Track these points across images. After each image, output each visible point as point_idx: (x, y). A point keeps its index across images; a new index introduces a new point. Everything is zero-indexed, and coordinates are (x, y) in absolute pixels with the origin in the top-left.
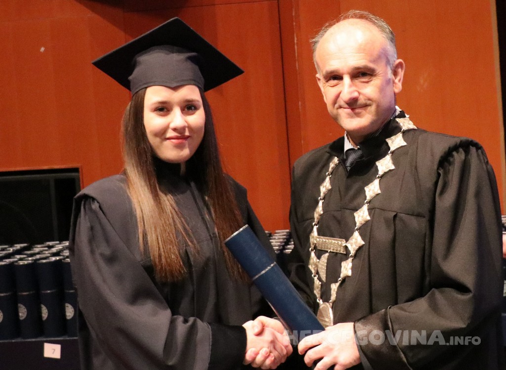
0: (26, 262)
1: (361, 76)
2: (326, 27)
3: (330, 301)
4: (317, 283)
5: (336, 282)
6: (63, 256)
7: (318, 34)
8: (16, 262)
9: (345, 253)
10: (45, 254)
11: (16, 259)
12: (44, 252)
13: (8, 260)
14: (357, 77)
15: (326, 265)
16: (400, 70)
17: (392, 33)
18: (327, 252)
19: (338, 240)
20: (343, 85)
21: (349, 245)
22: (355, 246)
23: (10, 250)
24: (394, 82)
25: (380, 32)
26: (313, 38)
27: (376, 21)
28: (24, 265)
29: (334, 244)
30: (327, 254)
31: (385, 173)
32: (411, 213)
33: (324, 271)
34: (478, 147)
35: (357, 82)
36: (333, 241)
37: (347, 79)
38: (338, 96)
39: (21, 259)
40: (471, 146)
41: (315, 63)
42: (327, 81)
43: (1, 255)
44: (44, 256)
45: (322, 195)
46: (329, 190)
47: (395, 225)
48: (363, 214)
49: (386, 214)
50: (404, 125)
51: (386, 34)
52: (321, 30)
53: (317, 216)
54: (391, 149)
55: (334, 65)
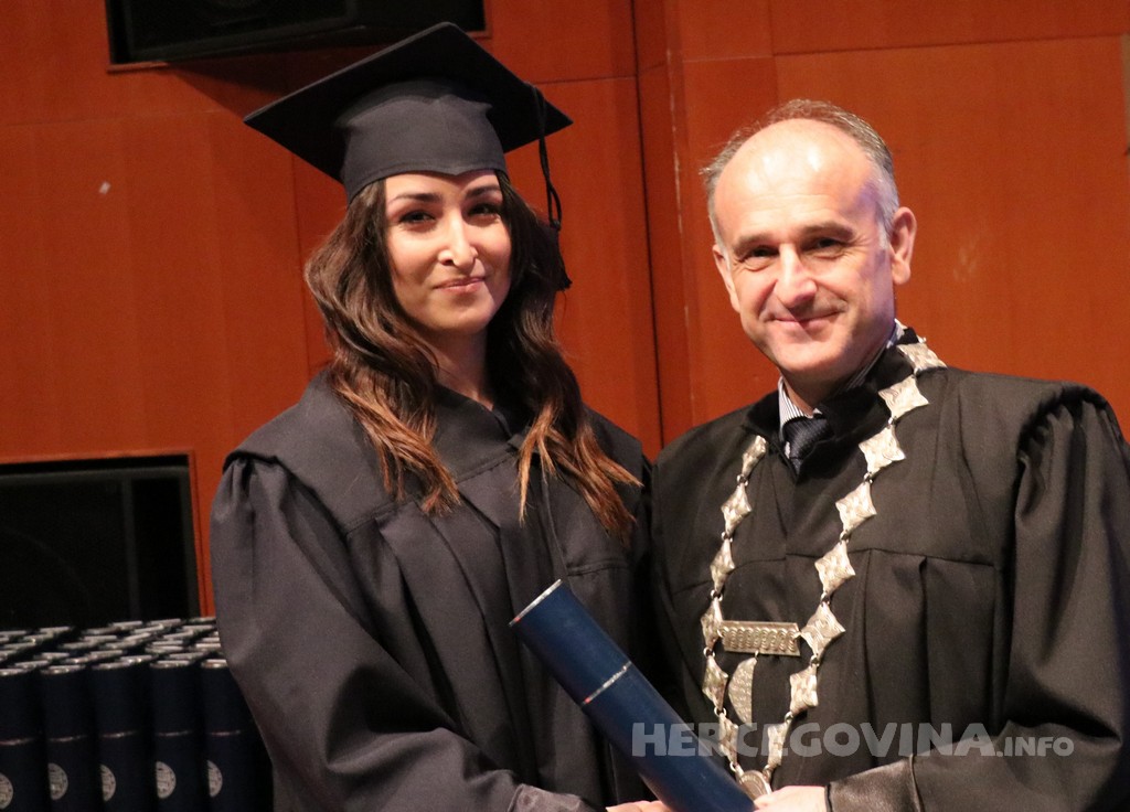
0: (67, 669)
1: (819, 246)
2: (737, 139)
3: (767, 767)
4: (729, 728)
5: (781, 720)
6: (152, 654)
7: (716, 156)
8: (46, 667)
9: (798, 654)
10: (110, 649)
11: (44, 662)
12: (108, 645)
13: (26, 665)
14: (811, 249)
15: (750, 685)
16: (904, 230)
17: (885, 148)
18: (752, 655)
19: (778, 626)
20: (780, 268)
21: (807, 636)
22: (822, 638)
23: (29, 641)
24: (892, 260)
25: (861, 148)
26: (707, 165)
27: (851, 123)
28: (62, 676)
29: (771, 636)
30: (752, 662)
31: (883, 469)
32: (958, 557)
33: (744, 699)
34: (1100, 404)
35: (811, 259)
36: (767, 630)
37: (788, 254)
38: (768, 292)
39: (56, 662)
40: (1084, 403)
41: (712, 222)
42: (742, 261)
43: (11, 652)
44: (109, 654)
45: (729, 526)
46: (746, 516)
47: (924, 585)
48: (838, 562)
49: (897, 561)
50: (917, 359)
51: (873, 152)
52: (724, 146)
53: (720, 574)
54: (893, 416)
55: (759, 222)
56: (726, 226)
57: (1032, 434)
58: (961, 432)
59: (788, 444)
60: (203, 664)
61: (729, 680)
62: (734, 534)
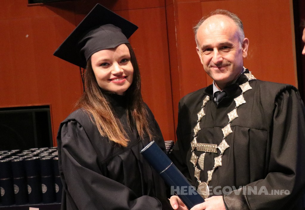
0: (18, 160)
1: (224, 48)
2: (203, 20)
3: (208, 181)
4: (197, 171)
6: (41, 156)
7: (197, 24)
8: (13, 160)
9: (217, 152)
10: (30, 155)
11: (12, 159)
12: (29, 154)
13: (8, 159)
14: (222, 49)
16: (246, 44)
17: (241, 23)
18: (204, 152)
19: (211, 145)
20: (213, 54)
21: (219, 148)
22: (223, 148)
23: (9, 153)
24: (243, 52)
25: (235, 22)
26: (195, 26)
27: (232, 16)
28: (17, 162)
29: (210, 147)
30: (204, 154)
31: (240, 105)
32: (258, 128)
33: (202, 163)
34: (296, 90)
35: (222, 52)
37: (216, 50)
38: (210, 60)
39: (15, 158)
41: (196, 41)
42: (204, 52)
43: (4, 156)
44: (29, 156)
45: (199, 119)
46: (204, 116)
47: (249, 135)
48: (228, 129)
49: (242, 129)
50: (249, 77)
51: (238, 23)
52: (199, 21)
53: (196, 131)
54: (243, 91)
55: (208, 42)
56: (200, 42)
57: (279, 97)
58: (260, 96)
59: (215, 98)
60: (54, 159)
61: (198, 158)
62: (200, 121)
